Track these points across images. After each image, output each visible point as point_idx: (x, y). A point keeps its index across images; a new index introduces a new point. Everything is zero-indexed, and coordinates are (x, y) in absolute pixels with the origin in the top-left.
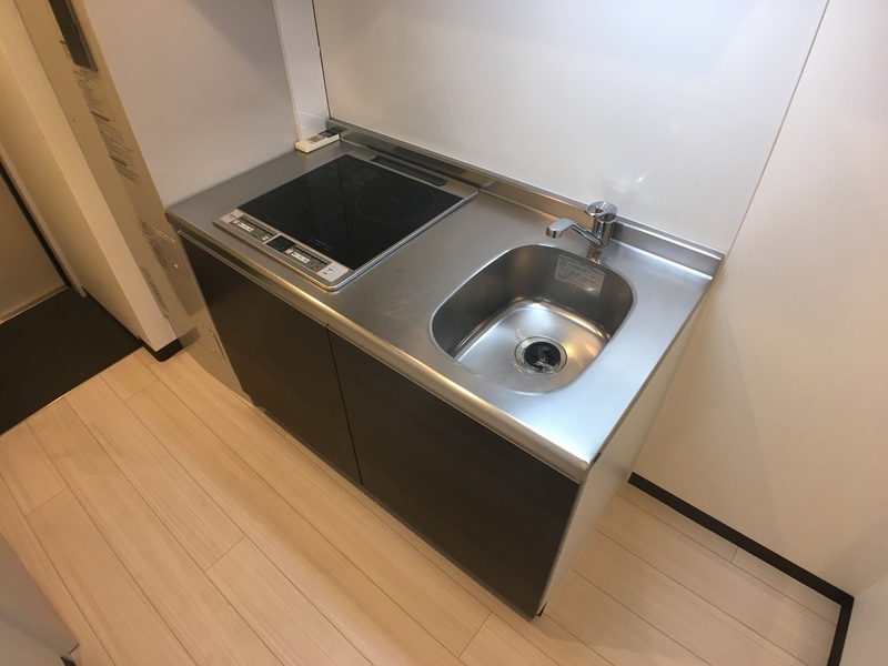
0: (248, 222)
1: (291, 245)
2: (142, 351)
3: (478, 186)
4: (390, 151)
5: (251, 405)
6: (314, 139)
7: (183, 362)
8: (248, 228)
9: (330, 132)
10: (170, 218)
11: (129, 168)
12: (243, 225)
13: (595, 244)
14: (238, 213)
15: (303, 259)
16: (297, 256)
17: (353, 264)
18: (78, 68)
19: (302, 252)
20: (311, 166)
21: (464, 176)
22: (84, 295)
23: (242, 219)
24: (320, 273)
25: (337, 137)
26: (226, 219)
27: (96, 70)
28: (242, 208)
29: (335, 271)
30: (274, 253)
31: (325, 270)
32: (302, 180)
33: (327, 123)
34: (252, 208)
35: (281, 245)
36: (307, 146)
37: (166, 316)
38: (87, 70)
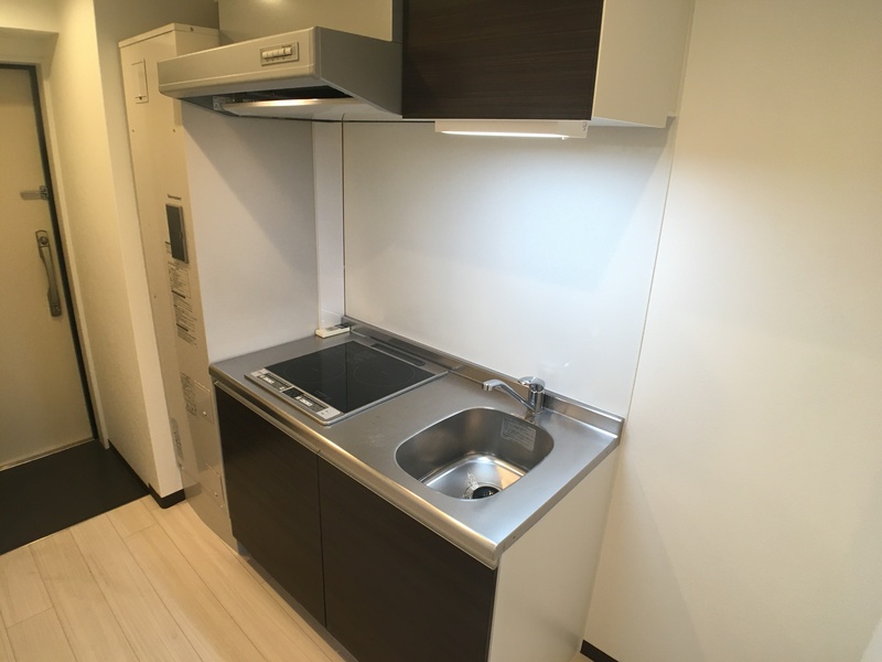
0: (270, 377)
1: (301, 394)
2: (148, 499)
3: (449, 368)
4: (386, 340)
5: (236, 554)
6: (331, 329)
7: (183, 510)
8: (270, 381)
9: (344, 325)
10: (212, 372)
11: (189, 332)
12: (267, 379)
13: (529, 409)
14: (265, 371)
15: (308, 403)
16: (304, 401)
17: (344, 410)
18: (173, 260)
19: (308, 399)
20: (325, 346)
21: (439, 361)
22: (107, 446)
23: (267, 375)
24: (319, 413)
25: (348, 329)
26: (255, 374)
27: (188, 262)
28: (267, 368)
29: (330, 413)
30: (288, 398)
31: (323, 411)
32: (316, 355)
33: (342, 319)
34: (275, 369)
35: (293, 393)
36: (324, 333)
37: (180, 466)
38: (180, 262)
